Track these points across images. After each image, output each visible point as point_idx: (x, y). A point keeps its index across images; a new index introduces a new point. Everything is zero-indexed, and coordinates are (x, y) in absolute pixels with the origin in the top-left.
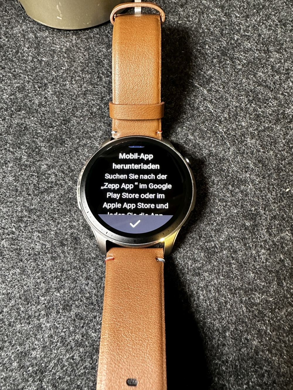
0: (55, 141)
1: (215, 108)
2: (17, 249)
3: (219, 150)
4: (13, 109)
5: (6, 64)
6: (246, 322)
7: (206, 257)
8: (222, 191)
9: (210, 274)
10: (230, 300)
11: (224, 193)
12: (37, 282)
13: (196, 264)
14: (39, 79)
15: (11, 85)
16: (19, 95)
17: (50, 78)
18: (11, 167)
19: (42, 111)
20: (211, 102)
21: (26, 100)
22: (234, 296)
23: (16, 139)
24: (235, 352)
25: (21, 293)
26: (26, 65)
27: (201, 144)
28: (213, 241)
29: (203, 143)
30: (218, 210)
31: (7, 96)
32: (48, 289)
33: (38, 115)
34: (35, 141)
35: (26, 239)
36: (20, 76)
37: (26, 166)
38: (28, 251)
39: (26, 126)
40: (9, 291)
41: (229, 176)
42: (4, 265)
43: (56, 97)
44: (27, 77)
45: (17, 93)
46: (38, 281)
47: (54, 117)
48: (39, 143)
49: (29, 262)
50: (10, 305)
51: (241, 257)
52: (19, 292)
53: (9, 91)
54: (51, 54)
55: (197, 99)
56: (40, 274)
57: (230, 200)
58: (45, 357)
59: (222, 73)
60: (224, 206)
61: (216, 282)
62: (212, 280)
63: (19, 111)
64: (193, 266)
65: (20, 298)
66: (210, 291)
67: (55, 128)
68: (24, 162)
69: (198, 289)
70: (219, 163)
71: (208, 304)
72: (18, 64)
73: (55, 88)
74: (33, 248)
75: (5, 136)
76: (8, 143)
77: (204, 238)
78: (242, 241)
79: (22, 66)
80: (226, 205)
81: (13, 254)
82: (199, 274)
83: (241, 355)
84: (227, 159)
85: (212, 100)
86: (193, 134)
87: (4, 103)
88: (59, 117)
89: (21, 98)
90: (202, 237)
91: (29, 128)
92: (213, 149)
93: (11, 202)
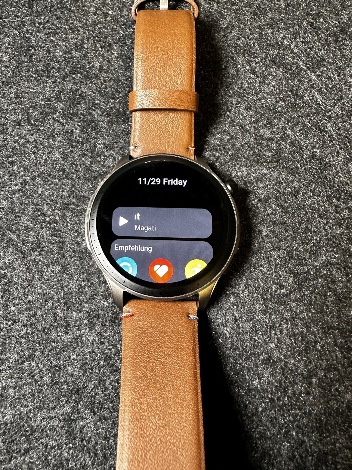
0: (116, 116)
1: (325, 100)
2: (59, 242)
3: (325, 153)
4: (66, 71)
5: (62, 13)
6: (339, 370)
7: (296, 283)
8: (324, 205)
9: (298, 305)
10: (322, 339)
11: (327, 208)
12: (81, 285)
13: (282, 289)
14: (101, 37)
15: (66, 40)
16: (76, 54)
17: (116, 37)
18: (59, 142)
19: (102, 77)
20: (320, 90)
21: (83, 61)
22: (326, 336)
23: (68, 108)
24: (322, 404)
25: (60, 296)
26: (87, 18)
27: (302, 142)
28: (306, 264)
29: (305, 142)
30: (317, 228)
31: (61, 53)
32: (94, 295)
33: (97, 82)
34: (91, 113)
35: (72, 231)
36: (79, 30)
37: (78, 142)
38: (73, 246)
39: (81, 94)
40: (45, 291)
41: (334, 187)
42: (41, 259)
43: (122, 62)
44: (87, 33)
45: (74, 52)
46: (83, 284)
47: (118, 86)
48: (96, 116)
49: (73, 260)
50: (46, 307)
51: (341, 289)
52: (57, 294)
53: (63, 47)
54: (119, 8)
55: (302, 85)
56: (84, 275)
57: (332, 217)
58: (83, 375)
59: (339, 55)
60: (325, 224)
61: (305, 316)
62: (301, 312)
63: (74, 74)
64: (279, 291)
65: (59, 301)
66: (297, 325)
67: (118, 100)
68: (76, 138)
69: (282, 321)
70: (323, 169)
71: (293, 341)
72: (76, 14)
73: (121, 51)
74: (79, 244)
75: (55, 103)
76: (57, 111)
77: (295, 259)
78: (344, 270)
79: (82, 18)
80: (327, 223)
81: (55, 248)
82: (285, 302)
83: (329, 408)
84: (334, 166)
85: (321, 88)
86: (293, 128)
87: (57, 62)
88: (124, 88)
89: (78, 57)
90: (292, 258)
91: (86, 96)
92: (318, 151)
93: (56, 185)
